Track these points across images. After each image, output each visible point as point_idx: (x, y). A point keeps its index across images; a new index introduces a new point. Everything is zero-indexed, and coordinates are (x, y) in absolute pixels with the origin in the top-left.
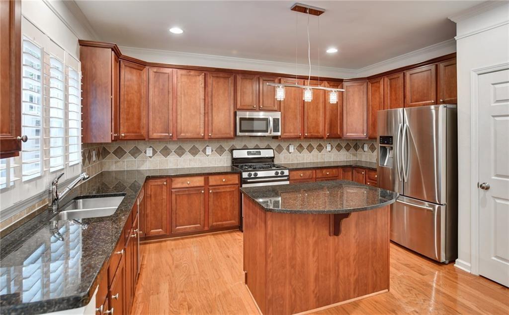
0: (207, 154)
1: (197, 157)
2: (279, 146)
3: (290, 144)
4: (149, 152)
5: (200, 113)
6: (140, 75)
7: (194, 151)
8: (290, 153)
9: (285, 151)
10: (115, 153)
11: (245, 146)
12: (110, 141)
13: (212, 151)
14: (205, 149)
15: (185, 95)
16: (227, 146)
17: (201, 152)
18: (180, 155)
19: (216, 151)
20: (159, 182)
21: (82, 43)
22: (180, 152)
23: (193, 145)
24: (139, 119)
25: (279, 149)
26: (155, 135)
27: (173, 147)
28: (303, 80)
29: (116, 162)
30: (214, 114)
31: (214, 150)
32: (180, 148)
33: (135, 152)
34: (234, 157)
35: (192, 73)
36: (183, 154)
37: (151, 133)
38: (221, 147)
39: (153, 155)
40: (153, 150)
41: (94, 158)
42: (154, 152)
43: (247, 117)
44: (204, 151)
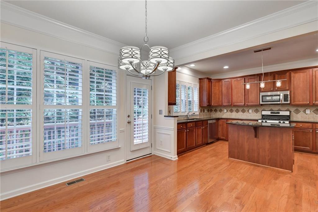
0: (250, 112)
1: (245, 113)
2: (297, 110)
3: (307, 109)
4: (225, 111)
5: (242, 95)
6: (219, 84)
7: (243, 111)
8: (307, 114)
9: (302, 112)
10: (214, 111)
11: (271, 109)
12: (206, 106)
13: (252, 111)
14: (249, 110)
15: (236, 89)
16: (260, 109)
17: (247, 112)
18: (237, 113)
19: (254, 111)
20: (223, 120)
21: (200, 79)
22: (237, 111)
23: (243, 109)
24: (219, 99)
25: (297, 112)
26: (225, 104)
27: (234, 109)
28: (312, 69)
29: (215, 114)
30: (249, 95)
31: (253, 111)
32: (237, 110)
33: (221, 111)
34: (262, 114)
35: (239, 79)
36: (239, 112)
37: (223, 104)
38: (257, 110)
39: (227, 112)
40: (227, 110)
41: (206, 112)
42: (227, 111)
43: (269, 95)
44: (248, 111)
